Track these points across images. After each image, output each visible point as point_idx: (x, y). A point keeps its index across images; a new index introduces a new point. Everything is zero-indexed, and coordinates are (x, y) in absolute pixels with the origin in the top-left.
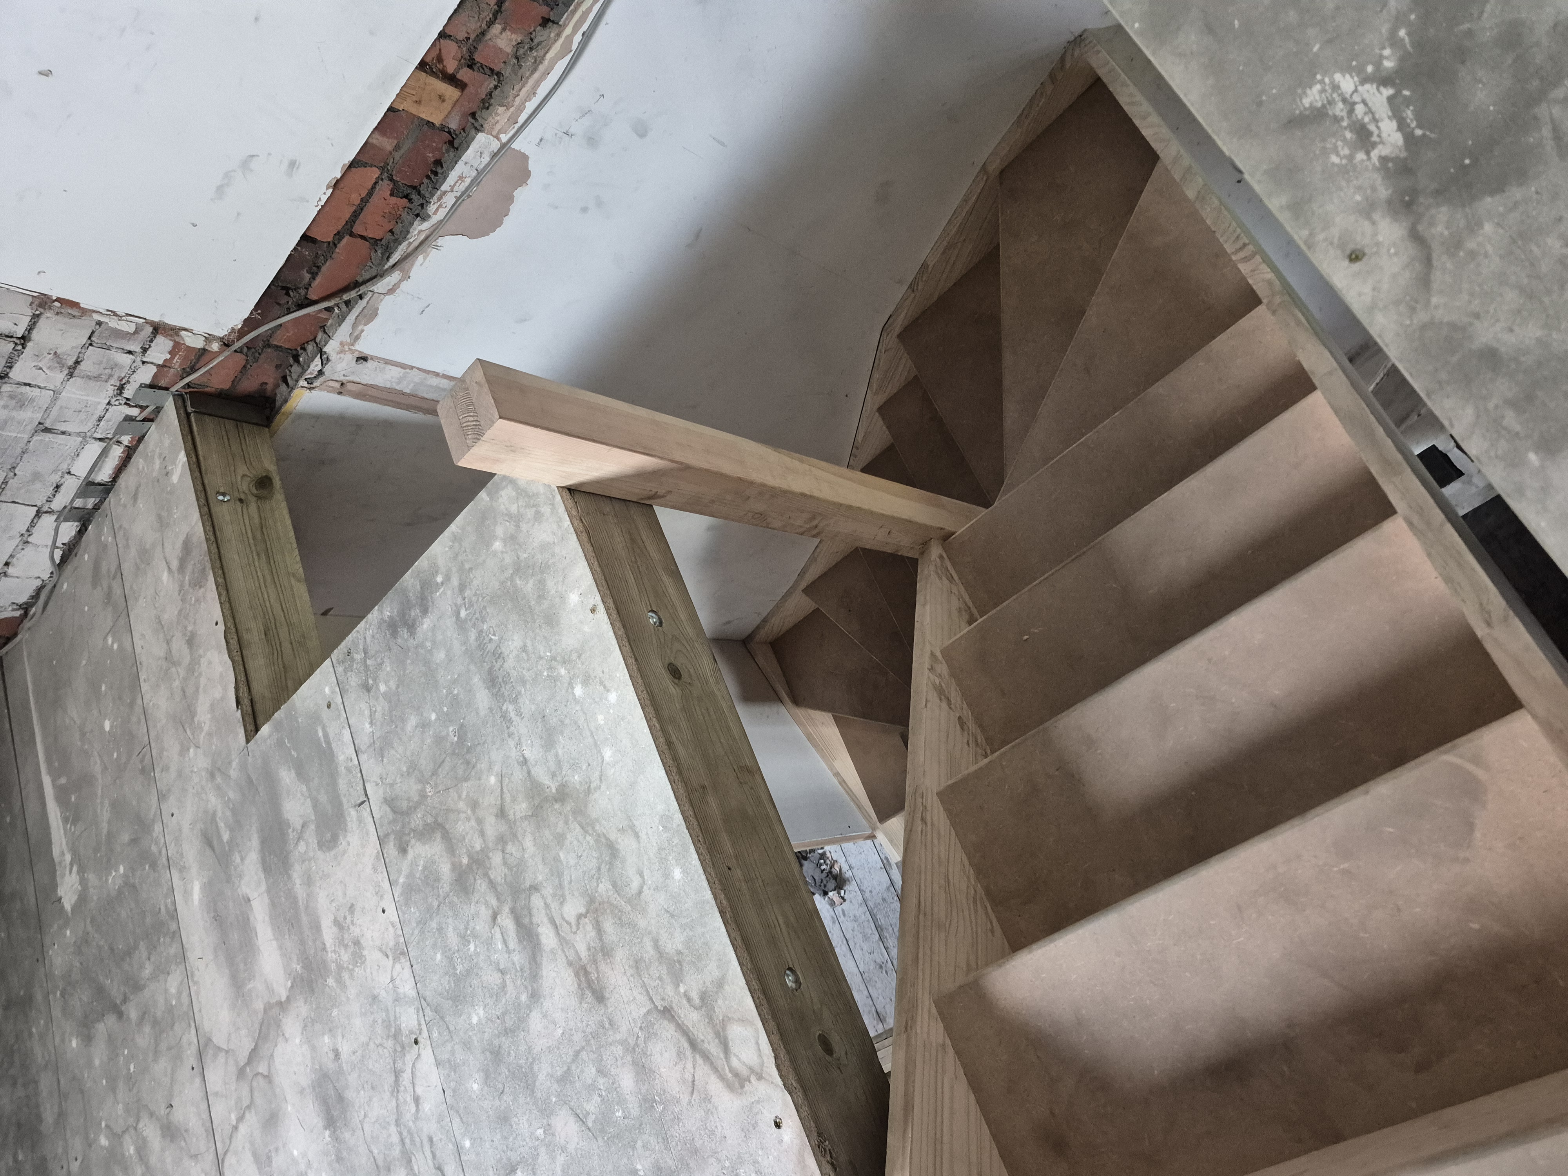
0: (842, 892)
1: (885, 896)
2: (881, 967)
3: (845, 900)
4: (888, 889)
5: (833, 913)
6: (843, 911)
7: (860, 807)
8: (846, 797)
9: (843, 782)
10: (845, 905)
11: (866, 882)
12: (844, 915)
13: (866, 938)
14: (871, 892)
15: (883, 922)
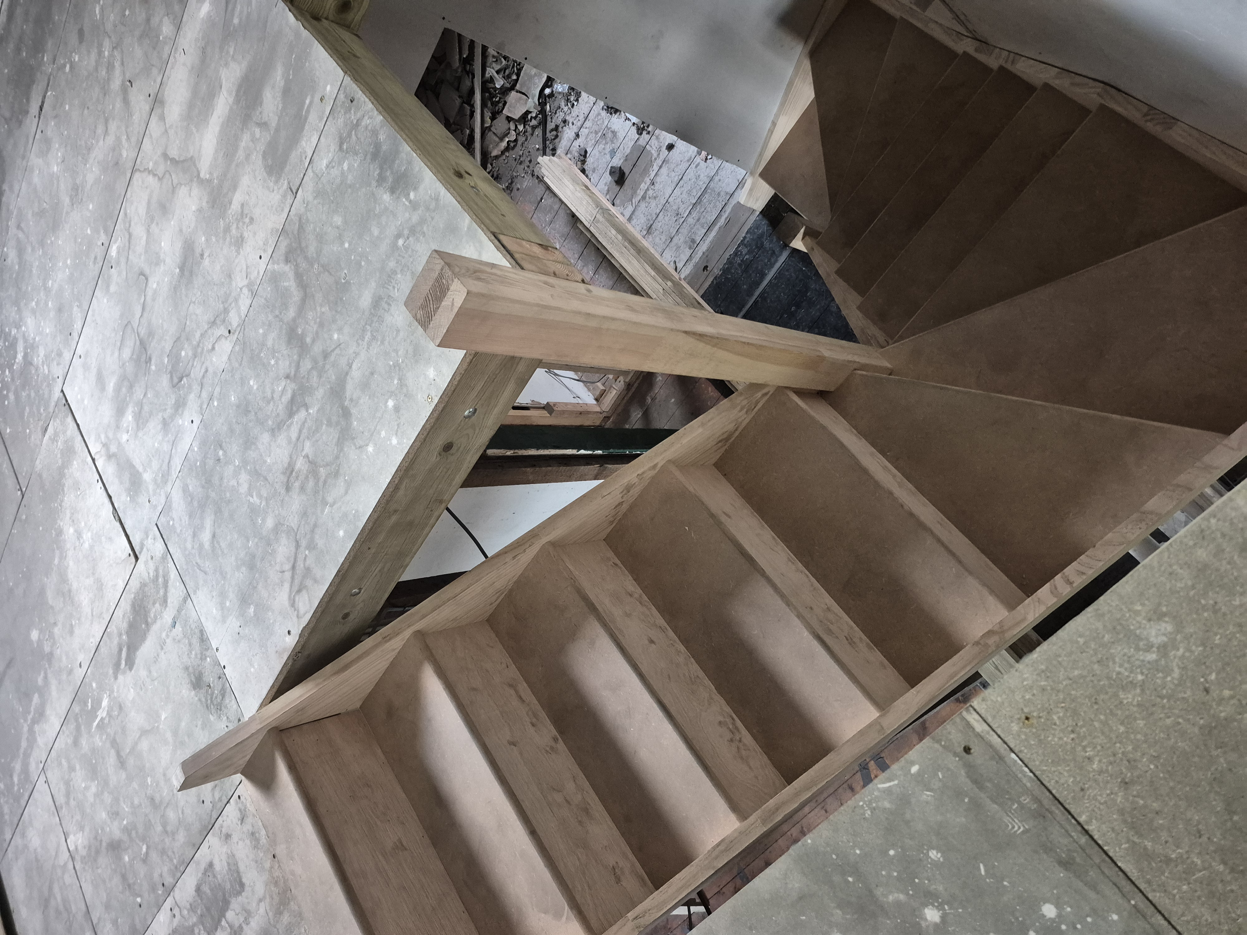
0: (710, 157)
1: (722, 194)
2: (677, 214)
3: (706, 162)
4: (727, 193)
5: (693, 157)
6: (699, 164)
7: (761, 155)
8: (762, 141)
9: (771, 131)
10: (703, 164)
11: (724, 172)
12: (696, 167)
13: (689, 193)
14: (720, 180)
15: (705, 201)
